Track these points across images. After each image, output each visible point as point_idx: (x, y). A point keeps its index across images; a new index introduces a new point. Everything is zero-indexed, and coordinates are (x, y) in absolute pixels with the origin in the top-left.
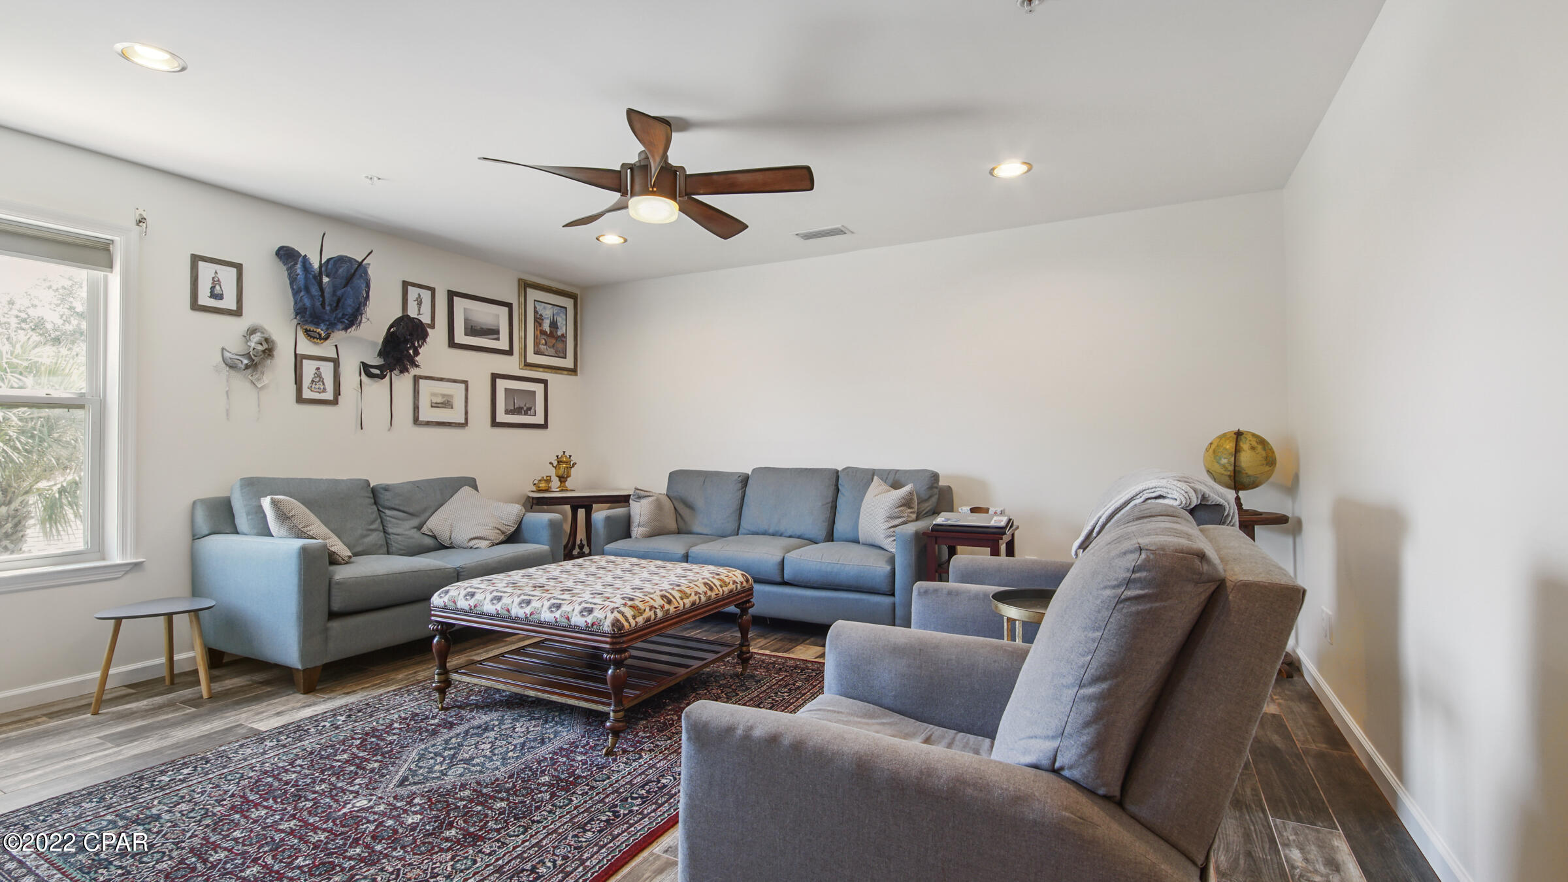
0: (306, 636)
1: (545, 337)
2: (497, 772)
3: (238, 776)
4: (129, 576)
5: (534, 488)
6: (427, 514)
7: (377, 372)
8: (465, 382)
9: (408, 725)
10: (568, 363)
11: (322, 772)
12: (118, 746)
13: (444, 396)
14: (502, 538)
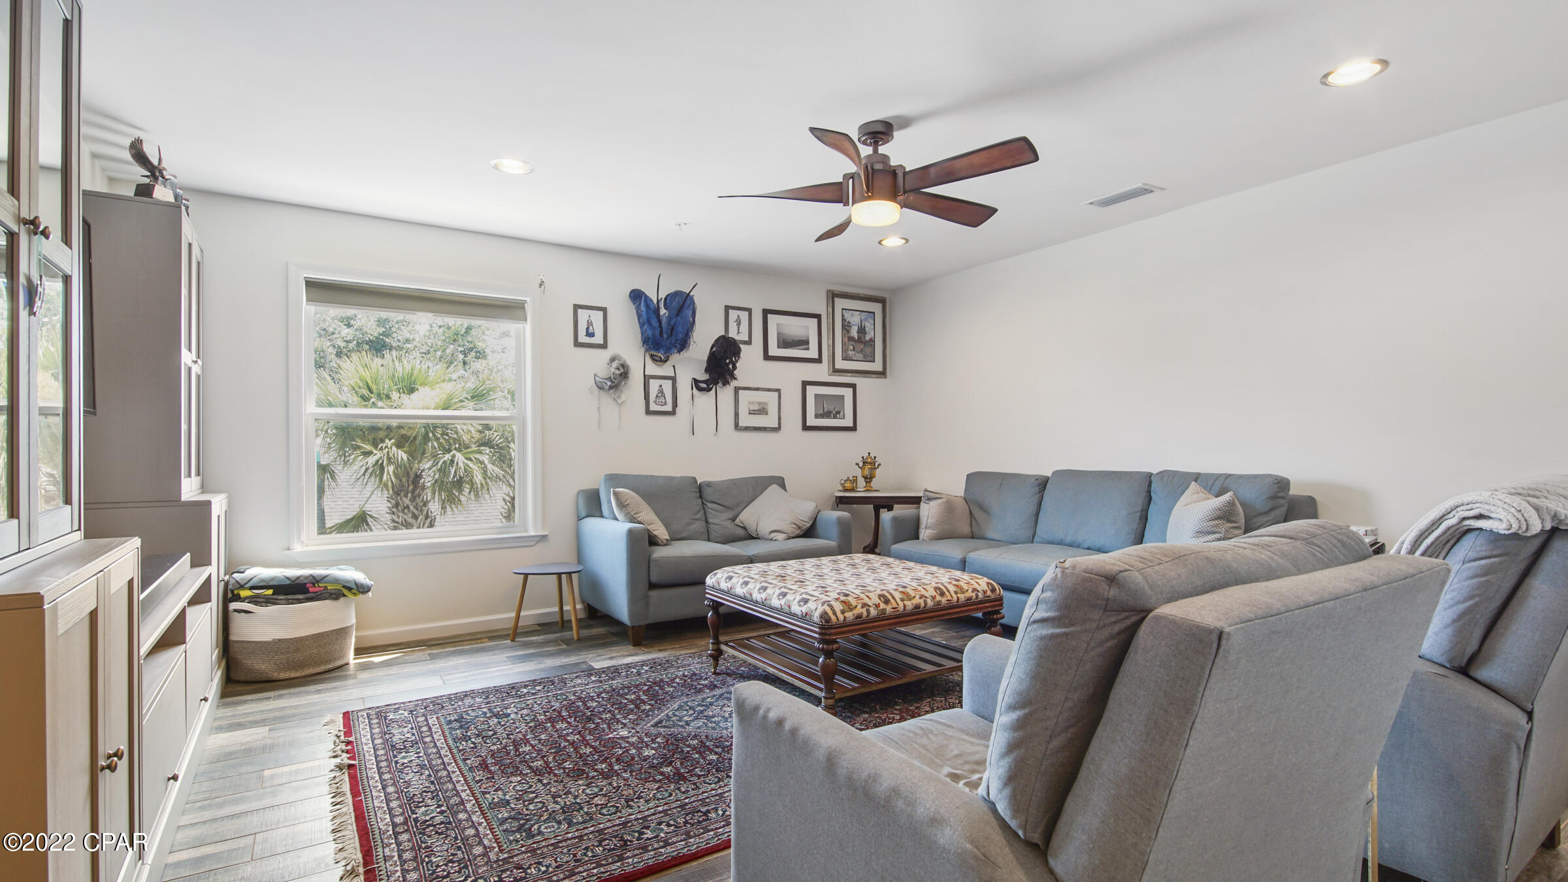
0: (633, 600)
1: (853, 343)
2: (725, 731)
3: (564, 697)
4: (539, 545)
5: (841, 488)
6: (741, 508)
7: (704, 385)
8: (778, 391)
9: (685, 681)
10: (877, 366)
11: (612, 706)
12: (513, 664)
13: (760, 403)
14: (798, 532)
